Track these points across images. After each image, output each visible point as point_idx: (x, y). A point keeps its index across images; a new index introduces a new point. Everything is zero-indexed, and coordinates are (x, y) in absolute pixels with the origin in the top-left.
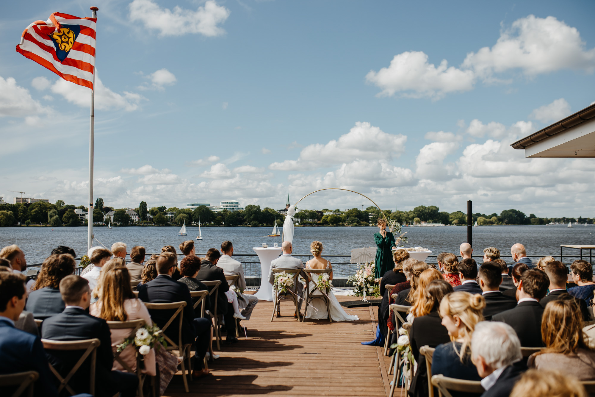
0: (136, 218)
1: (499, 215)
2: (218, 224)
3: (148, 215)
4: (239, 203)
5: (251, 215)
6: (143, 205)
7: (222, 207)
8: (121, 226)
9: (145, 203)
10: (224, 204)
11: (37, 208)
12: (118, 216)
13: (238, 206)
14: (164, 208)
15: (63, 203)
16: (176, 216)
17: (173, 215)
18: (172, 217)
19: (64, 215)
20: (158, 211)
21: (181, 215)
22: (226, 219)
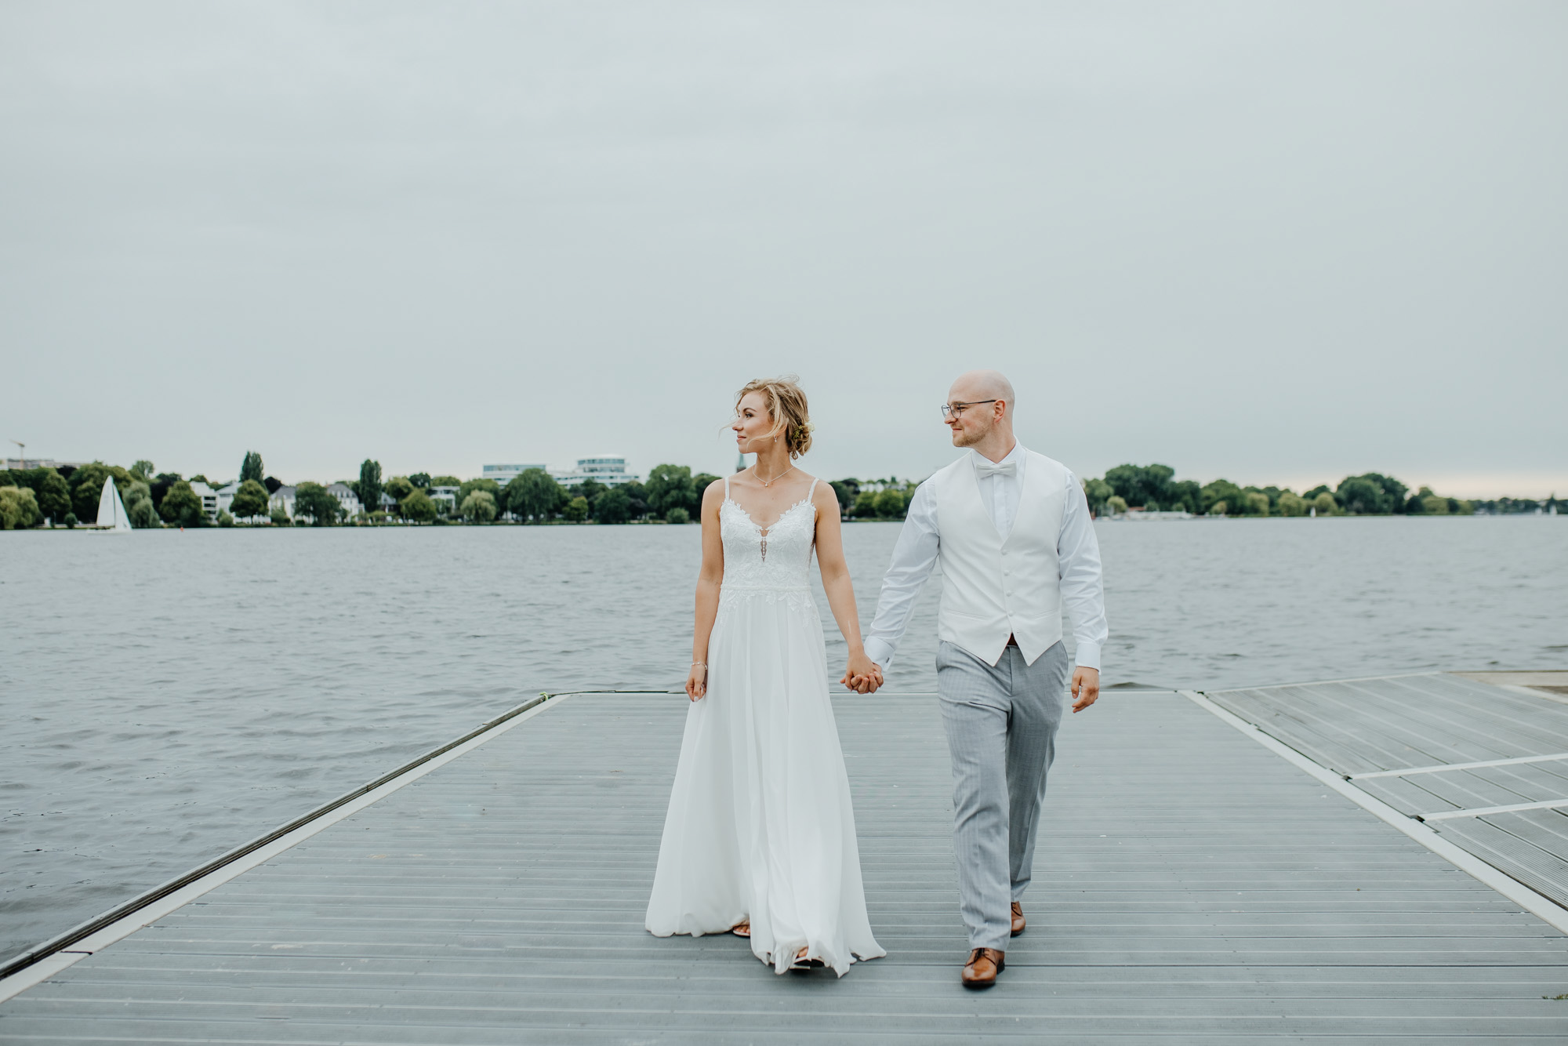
0: (352, 506)
1: (1334, 489)
2: (574, 517)
3: (384, 496)
4: (626, 462)
5: (667, 492)
6: (370, 471)
7: (580, 472)
8: (315, 525)
9: (376, 464)
10: (586, 466)
11: (92, 479)
12: (307, 498)
13: (622, 470)
14: (425, 478)
15: (151, 469)
16: (459, 501)
17: (451, 497)
18: (449, 501)
19: (165, 499)
20: (410, 485)
21: (476, 494)
22: (599, 504)
